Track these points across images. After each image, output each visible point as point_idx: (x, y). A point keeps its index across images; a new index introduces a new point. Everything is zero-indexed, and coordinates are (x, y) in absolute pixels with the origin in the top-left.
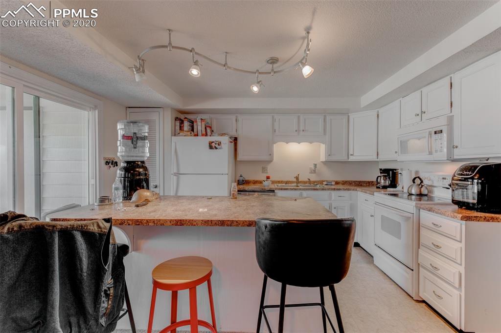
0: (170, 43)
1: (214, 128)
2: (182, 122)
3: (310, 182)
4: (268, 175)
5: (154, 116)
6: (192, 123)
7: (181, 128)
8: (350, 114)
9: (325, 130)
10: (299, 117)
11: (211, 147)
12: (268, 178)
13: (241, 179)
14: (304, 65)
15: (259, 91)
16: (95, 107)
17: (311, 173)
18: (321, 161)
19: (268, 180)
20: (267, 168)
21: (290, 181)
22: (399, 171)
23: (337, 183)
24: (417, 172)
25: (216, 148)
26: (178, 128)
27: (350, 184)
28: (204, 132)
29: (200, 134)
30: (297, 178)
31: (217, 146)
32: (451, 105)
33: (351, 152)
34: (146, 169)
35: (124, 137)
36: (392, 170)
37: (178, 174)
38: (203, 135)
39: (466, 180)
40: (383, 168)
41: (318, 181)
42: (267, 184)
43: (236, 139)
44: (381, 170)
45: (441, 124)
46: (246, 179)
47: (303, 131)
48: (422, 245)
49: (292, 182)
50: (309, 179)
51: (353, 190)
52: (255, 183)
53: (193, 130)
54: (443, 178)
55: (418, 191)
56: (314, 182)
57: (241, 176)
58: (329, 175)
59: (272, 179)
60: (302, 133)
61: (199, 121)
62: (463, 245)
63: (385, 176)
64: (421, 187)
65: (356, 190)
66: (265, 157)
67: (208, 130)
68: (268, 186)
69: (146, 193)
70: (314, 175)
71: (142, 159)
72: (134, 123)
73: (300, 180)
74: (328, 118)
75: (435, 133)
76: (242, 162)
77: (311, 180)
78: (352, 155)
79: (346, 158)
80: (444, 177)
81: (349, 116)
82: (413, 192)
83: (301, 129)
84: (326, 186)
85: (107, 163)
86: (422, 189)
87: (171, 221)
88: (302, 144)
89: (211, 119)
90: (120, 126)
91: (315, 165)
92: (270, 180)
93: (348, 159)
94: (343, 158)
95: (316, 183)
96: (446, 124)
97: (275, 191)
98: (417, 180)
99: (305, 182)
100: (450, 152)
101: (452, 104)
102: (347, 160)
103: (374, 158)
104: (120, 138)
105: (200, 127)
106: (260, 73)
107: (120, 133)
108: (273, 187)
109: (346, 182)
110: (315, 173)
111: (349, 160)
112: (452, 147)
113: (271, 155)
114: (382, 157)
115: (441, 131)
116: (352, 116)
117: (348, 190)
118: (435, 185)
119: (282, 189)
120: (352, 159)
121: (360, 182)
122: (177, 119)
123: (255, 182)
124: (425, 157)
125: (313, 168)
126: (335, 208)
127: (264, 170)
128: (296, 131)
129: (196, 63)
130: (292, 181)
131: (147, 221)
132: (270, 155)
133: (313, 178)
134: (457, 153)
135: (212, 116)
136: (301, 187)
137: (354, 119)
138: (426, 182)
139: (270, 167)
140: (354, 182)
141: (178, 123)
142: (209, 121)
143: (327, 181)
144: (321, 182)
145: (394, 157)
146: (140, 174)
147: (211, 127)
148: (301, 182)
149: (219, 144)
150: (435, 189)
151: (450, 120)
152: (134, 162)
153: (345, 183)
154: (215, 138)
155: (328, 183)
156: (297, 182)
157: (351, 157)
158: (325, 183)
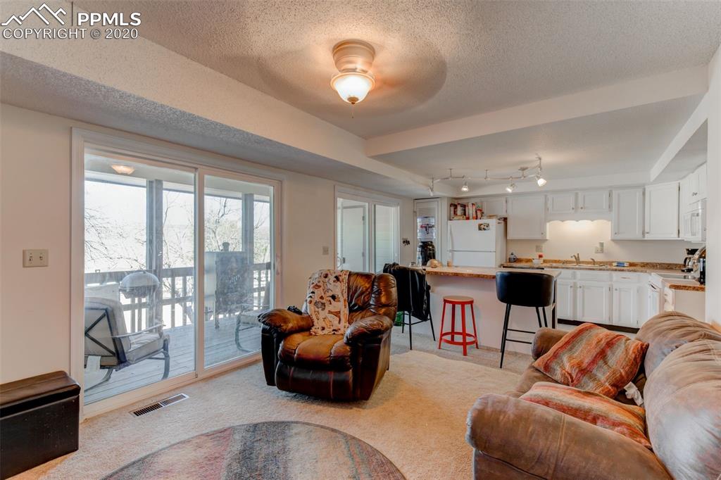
0: (451, 176)
1: (485, 211)
2: (455, 207)
3: (593, 262)
4: (540, 254)
5: (434, 205)
6: (464, 206)
7: (455, 213)
8: (645, 187)
9: (610, 207)
10: (576, 195)
11: (480, 229)
12: (540, 256)
13: (512, 257)
16: (398, 204)
17: (597, 252)
19: (540, 258)
20: (541, 247)
21: (568, 261)
23: (631, 265)
25: (484, 229)
26: (452, 212)
27: (654, 266)
28: (475, 215)
29: (471, 217)
30: (577, 258)
31: (485, 227)
33: (647, 230)
34: (433, 247)
35: (422, 227)
37: (452, 251)
38: (473, 218)
41: (606, 262)
42: (537, 263)
43: (505, 219)
44: (686, 250)
46: (518, 257)
47: (582, 208)
49: (571, 262)
50: (593, 259)
51: (642, 272)
53: (465, 214)
56: (600, 262)
57: (512, 254)
58: (624, 256)
59: (544, 258)
60: (580, 211)
61: (470, 205)
65: (646, 272)
66: (536, 236)
67: (480, 213)
69: (435, 262)
70: (599, 255)
71: (430, 240)
72: (426, 217)
73: (580, 260)
74: (615, 194)
76: (514, 241)
77: (595, 260)
78: (649, 233)
79: (641, 236)
81: (644, 189)
83: (580, 207)
84: (614, 267)
85: (404, 242)
89: (482, 202)
90: (419, 220)
91: (602, 244)
93: (644, 236)
94: (638, 236)
95: (602, 263)
97: (545, 269)
99: (587, 262)
102: (643, 239)
103: (674, 236)
104: (419, 227)
105: (471, 211)
106: (513, 178)
107: (419, 225)
109: (647, 264)
110: (603, 252)
111: (645, 239)
116: (648, 189)
120: (647, 237)
121: (669, 265)
122: (451, 205)
125: (599, 247)
126: (616, 290)
127: (538, 248)
128: (573, 208)
129: (465, 184)
132: (542, 234)
135: (483, 199)
136: (583, 267)
137: (651, 192)
139: (544, 246)
140: (660, 264)
141: (452, 208)
142: (480, 205)
143: (618, 262)
144: (611, 263)
146: (430, 250)
147: (481, 210)
148: (582, 262)
149: (488, 226)
152: (427, 242)
154: (484, 221)
155: (620, 264)
156: (578, 261)
157: (646, 235)
158: (615, 264)
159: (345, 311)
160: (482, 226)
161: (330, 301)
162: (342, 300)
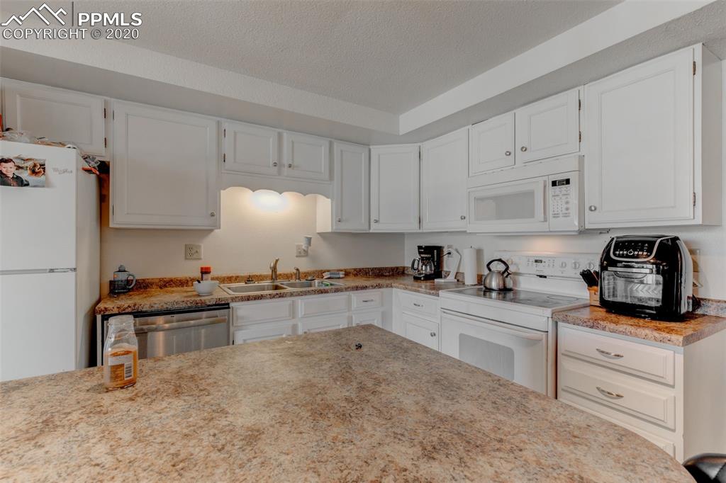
3: (298, 275)
4: (202, 264)
8: (371, 147)
9: (331, 171)
10: (280, 136)
12: (205, 271)
13: (122, 277)
17: (299, 256)
18: (319, 230)
19: (205, 276)
20: (200, 247)
21: (254, 276)
23: (347, 274)
30: (274, 269)
32: (580, 138)
33: (373, 217)
36: (438, 248)
40: (424, 244)
41: (314, 273)
42: (208, 290)
44: (420, 247)
45: (563, 169)
46: (139, 277)
47: (290, 166)
48: (563, 390)
49: (261, 278)
50: (297, 270)
51: (387, 286)
52: (165, 286)
54: (536, 261)
55: (501, 283)
56: (307, 274)
57: (121, 270)
58: (331, 259)
59: (214, 273)
60: (286, 170)
62: (677, 392)
63: (427, 258)
64: (507, 277)
65: (392, 287)
66: (197, 222)
68: (210, 294)
70: (304, 260)
73: (278, 273)
74: (336, 147)
75: (554, 184)
77: (301, 271)
78: (376, 221)
79: (367, 227)
80: (537, 259)
81: (370, 150)
82: (494, 285)
83: (286, 162)
84: (328, 282)
86: (507, 280)
88: (285, 194)
91: (309, 240)
92: (209, 276)
93: (370, 228)
94: (361, 227)
95: (310, 276)
96: (577, 169)
97: (232, 305)
98: (495, 264)
99: (288, 276)
101: (580, 135)
102: (368, 232)
108: (222, 293)
109: (360, 270)
110: (307, 255)
111: (371, 231)
113: (214, 214)
115: (568, 182)
116: (375, 150)
117: (379, 286)
118: (521, 271)
119: (248, 299)
120: (375, 228)
123: (166, 284)
125: (304, 246)
127: (191, 252)
128: (275, 164)
130: (260, 276)
132: (212, 215)
133: (305, 266)
134: (592, 221)
136: (290, 289)
137: (379, 156)
139: (207, 245)
140: (373, 269)
143: (328, 271)
144: (320, 274)
148: (280, 275)
149: (37, 170)
150: (521, 279)
153: (359, 273)
156: (274, 275)
157: (373, 225)
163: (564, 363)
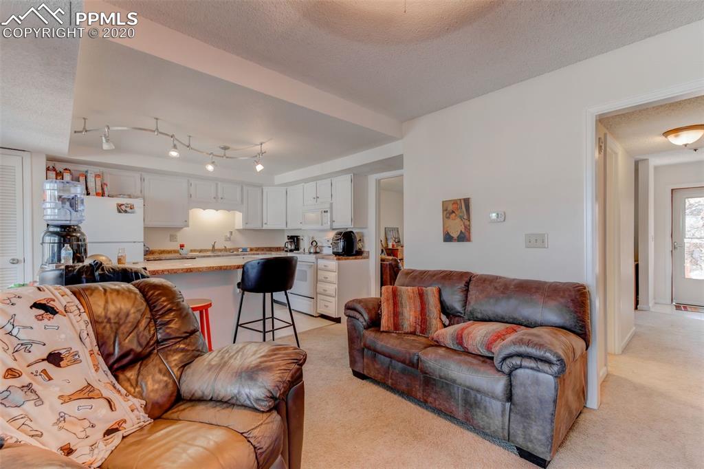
0: (157, 129)
3: (226, 250)
4: (180, 243)
8: (263, 187)
9: (242, 200)
10: (217, 184)
11: (119, 211)
12: (182, 246)
14: (258, 163)
15: (214, 170)
17: (226, 240)
18: (236, 228)
19: (182, 248)
20: (176, 236)
22: (301, 238)
23: (251, 250)
24: (313, 238)
25: (126, 212)
27: (262, 250)
28: (100, 191)
29: (93, 193)
30: (213, 246)
31: (128, 209)
32: (332, 196)
33: (265, 221)
35: (60, 198)
36: (297, 237)
38: (97, 194)
39: (338, 240)
40: (290, 235)
41: (234, 249)
44: (288, 236)
45: (327, 207)
46: (151, 249)
47: (222, 198)
48: (318, 281)
49: (208, 250)
50: (225, 247)
54: (328, 241)
55: (315, 250)
56: (230, 250)
60: (220, 200)
62: (337, 273)
63: (292, 242)
67: (106, 188)
70: (228, 242)
73: (216, 248)
74: (245, 189)
75: (324, 212)
77: (227, 247)
78: (266, 224)
79: (261, 226)
81: (262, 189)
82: (312, 251)
83: (220, 197)
86: (317, 248)
87: (182, 270)
88: (219, 211)
91: (231, 233)
94: (258, 226)
95: (232, 250)
96: (329, 207)
98: (314, 243)
99: (221, 249)
100: (331, 225)
102: (261, 229)
103: (283, 227)
106: (214, 155)
109: (259, 248)
110: (231, 240)
111: (263, 228)
112: (332, 221)
113: (186, 221)
114: (290, 227)
115: (327, 211)
116: (265, 190)
118: (323, 245)
120: (265, 227)
121: (270, 248)
123: (162, 252)
124: (319, 227)
125: (229, 236)
127: (173, 238)
128: (215, 198)
129: (175, 147)
131: (163, 271)
133: (229, 245)
134: (336, 225)
135: (103, 170)
136: (217, 254)
137: (267, 192)
138: (319, 244)
139: (180, 235)
140: (266, 248)
143: (242, 247)
144: (237, 249)
145: (300, 226)
148: (216, 250)
149: (131, 207)
150: (324, 249)
151: (331, 204)
154: (123, 200)
155: (244, 250)
156: (213, 250)
157: (264, 225)
158: (240, 250)
159: (102, 378)
160: (123, 207)
161: (44, 371)
162: (84, 354)
163: (319, 272)
